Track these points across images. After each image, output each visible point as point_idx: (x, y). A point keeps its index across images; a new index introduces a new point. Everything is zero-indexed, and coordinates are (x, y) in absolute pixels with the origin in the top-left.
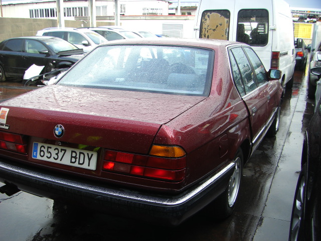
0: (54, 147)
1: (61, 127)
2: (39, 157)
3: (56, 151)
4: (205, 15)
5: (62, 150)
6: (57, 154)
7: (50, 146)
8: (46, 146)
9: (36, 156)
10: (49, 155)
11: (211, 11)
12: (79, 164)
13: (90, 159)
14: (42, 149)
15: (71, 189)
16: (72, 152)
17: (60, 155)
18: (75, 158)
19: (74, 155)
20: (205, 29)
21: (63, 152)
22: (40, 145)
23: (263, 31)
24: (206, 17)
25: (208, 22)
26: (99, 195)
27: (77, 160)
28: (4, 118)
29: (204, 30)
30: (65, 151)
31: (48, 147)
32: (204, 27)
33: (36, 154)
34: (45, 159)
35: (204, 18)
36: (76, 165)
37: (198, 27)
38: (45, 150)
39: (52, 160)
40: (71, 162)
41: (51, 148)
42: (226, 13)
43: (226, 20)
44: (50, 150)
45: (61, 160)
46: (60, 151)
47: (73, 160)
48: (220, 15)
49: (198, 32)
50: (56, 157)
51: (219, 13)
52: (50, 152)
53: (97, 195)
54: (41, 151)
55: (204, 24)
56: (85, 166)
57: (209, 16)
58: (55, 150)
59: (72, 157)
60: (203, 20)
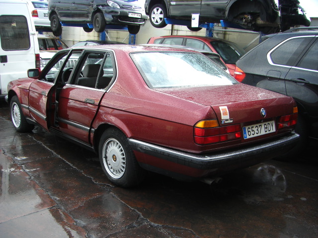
0: (255, 126)
2: (248, 137)
6: (257, 130)
7: (252, 126)
8: (250, 127)
9: (246, 137)
10: (253, 133)
13: (272, 126)
14: (249, 130)
16: (264, 125)
17: (259, 130)
19: (266, 126)
21: (260, 127)
22: (247, 128)
27: (268, 129)
28: (227, 115)
30: (261, 125)
31: (252, 127)
33: (246, 135)
34: (252, 136)
36: (268, 132)
38: (251, 130)
39: (255, 135)
40: (265, 132)
44: (253, 129)
45: (260, 133)
46: (258, 127)
47: (266, 130)
50: (257, 132)
54: (248, 132)
56: (271, 131)
59: (265, 128)
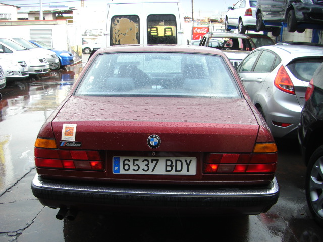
0: (141, 159)
1: (156, 137)
2: (122, 172)
3: (146, 163)
4: (114, 20)
5: (153, 161)
6: (147, 165)
8: (131, 159)
9: (118, 172)
10: (136, 168)
11: (120, 16)
12: (176, 171)
13: (188, 165)
14: (126, 162)
15: (175, 197)
16: (166, 161)
17: (152, 166)
18: (171, 166)
19: (169, 163)
20: (116, 33)
21: (155, 162)
22: (122, 159)
23: (156, 34)
24: (116, 22)
25: (118, 27)
26: (207, 198)
27: (174, 168)
28: (72, 135)
29: (114, 35)
30: (158, 161)
31: (134, 160)
32: (114, 32)
33: (119, 169)
34: (131, 172)
35: (114, 23)
36: (173, 173)
37: (109, 32)
38: (131, 164)
39: (141, 172)
40: (166, 171)
41: (138, 160)
42: (135, 18)
43: (136, 24)
44: (136, 162)
45: (153, 171)
46: (150, 162)
47: (169, 168)
48: (129, 20)
49: (109, 37)
50: (146, 168)
51: (129, 18)
52: (137, 165)
53: (206, 198)
54: (124, 165)
55: (114, 30)
56: (184, 172)
57: (118, 21)
58: (143, 161)
59: (167, 166)
60: (113, 26)
